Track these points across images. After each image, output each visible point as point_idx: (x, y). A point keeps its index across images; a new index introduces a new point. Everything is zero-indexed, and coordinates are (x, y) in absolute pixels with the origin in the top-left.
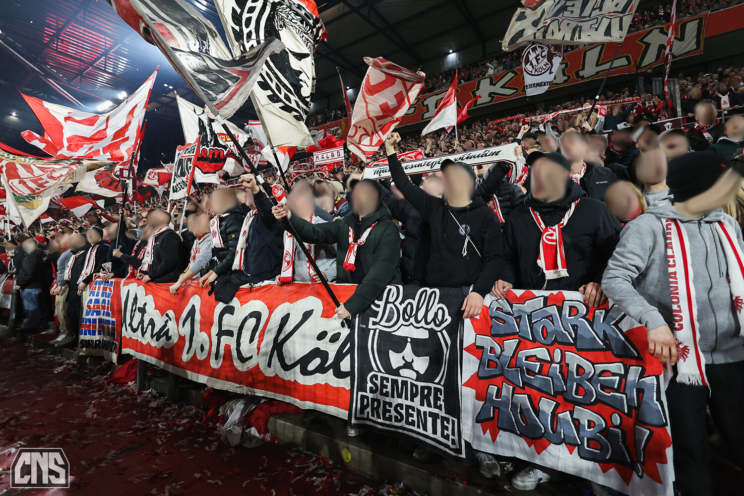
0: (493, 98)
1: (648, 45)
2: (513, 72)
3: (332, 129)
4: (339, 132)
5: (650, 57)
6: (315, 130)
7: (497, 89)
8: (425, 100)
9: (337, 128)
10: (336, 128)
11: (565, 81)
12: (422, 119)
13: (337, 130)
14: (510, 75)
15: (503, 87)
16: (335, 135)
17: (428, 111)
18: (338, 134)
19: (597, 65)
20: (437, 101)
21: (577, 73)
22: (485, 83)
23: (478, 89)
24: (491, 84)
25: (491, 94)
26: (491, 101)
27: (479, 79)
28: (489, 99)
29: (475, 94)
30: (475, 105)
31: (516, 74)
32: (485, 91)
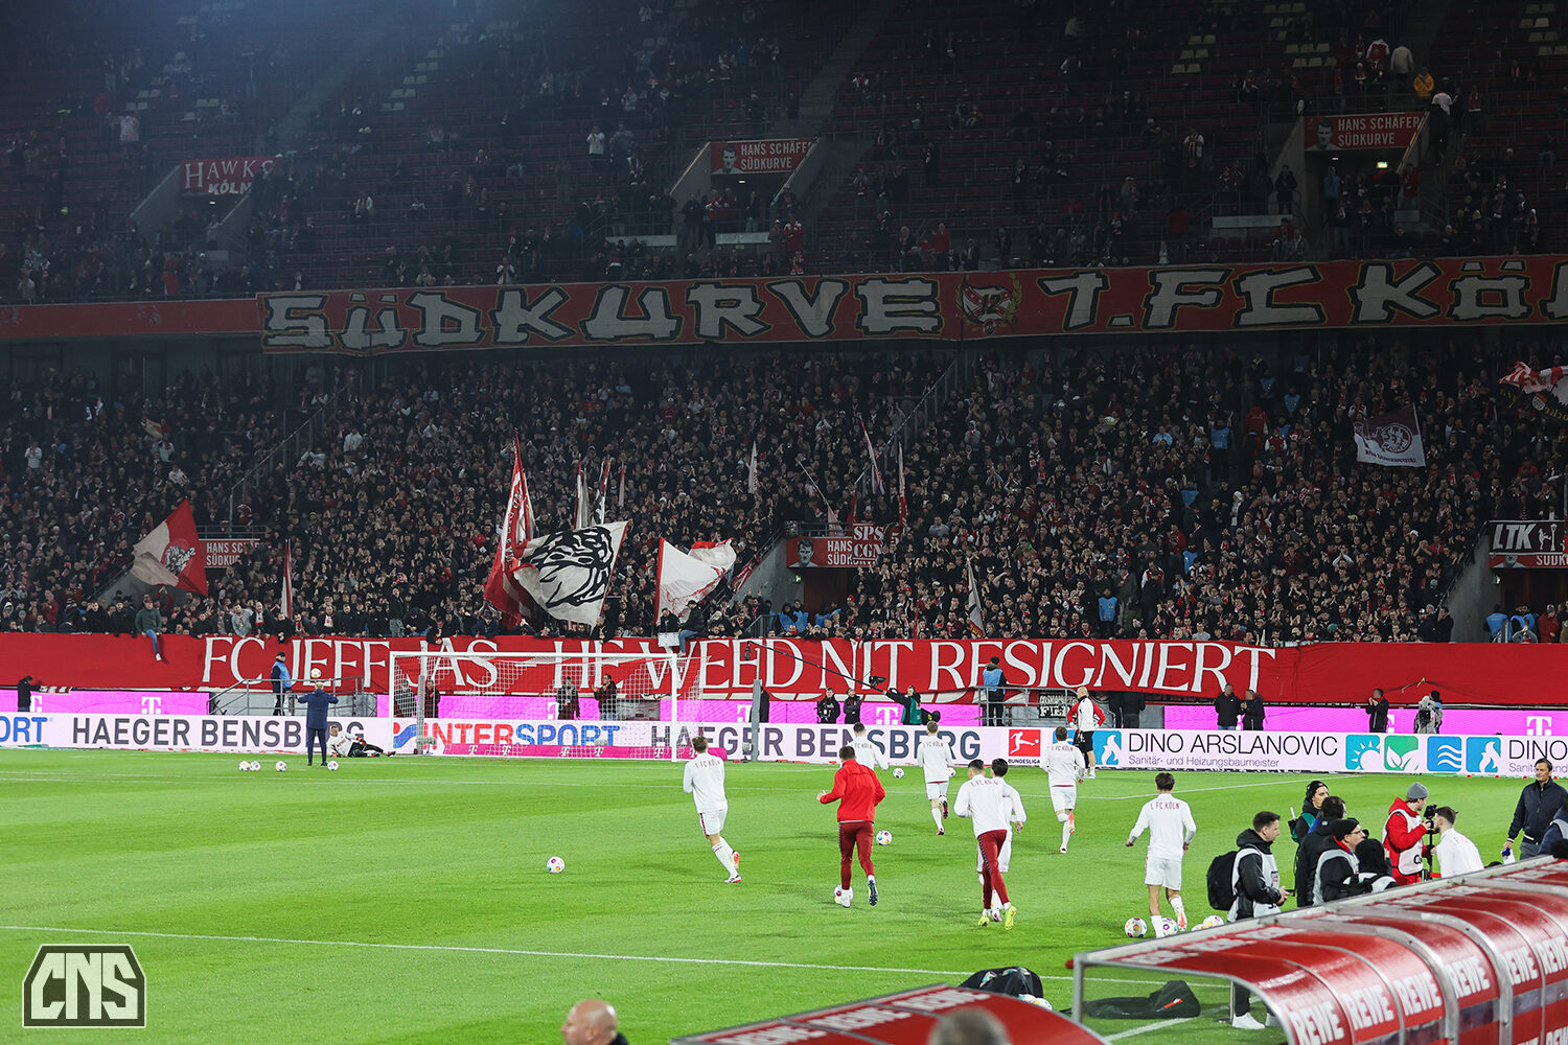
0: (1389, 312)
2: (1433, 268)
3: (982, 293)
4: (1005, 304)
6: (923, 281)
7: (1399, 294)
8: (1243, 278)
9: (997, 292)
10: (992, 292)
11: (1522, 315)
12: (1237, 325)
13: (997, 299)
14: (1426, 273)
15: (1411, 294)
16: (990, 311)
17: (1250, 309)
18: (1002, 311)
20: (1272, 289)
21: (1543, 305)
22: (1376, 274)
23: (1362, 285)
24: (1389, 281)
25: (1387, 304)
26: (1388, 320)
27: (1366, 261)
28: (1383, 315)
29: (1355, 296)
30: (1355, 320)
31: (1438, 273)
32: (1376, 293)
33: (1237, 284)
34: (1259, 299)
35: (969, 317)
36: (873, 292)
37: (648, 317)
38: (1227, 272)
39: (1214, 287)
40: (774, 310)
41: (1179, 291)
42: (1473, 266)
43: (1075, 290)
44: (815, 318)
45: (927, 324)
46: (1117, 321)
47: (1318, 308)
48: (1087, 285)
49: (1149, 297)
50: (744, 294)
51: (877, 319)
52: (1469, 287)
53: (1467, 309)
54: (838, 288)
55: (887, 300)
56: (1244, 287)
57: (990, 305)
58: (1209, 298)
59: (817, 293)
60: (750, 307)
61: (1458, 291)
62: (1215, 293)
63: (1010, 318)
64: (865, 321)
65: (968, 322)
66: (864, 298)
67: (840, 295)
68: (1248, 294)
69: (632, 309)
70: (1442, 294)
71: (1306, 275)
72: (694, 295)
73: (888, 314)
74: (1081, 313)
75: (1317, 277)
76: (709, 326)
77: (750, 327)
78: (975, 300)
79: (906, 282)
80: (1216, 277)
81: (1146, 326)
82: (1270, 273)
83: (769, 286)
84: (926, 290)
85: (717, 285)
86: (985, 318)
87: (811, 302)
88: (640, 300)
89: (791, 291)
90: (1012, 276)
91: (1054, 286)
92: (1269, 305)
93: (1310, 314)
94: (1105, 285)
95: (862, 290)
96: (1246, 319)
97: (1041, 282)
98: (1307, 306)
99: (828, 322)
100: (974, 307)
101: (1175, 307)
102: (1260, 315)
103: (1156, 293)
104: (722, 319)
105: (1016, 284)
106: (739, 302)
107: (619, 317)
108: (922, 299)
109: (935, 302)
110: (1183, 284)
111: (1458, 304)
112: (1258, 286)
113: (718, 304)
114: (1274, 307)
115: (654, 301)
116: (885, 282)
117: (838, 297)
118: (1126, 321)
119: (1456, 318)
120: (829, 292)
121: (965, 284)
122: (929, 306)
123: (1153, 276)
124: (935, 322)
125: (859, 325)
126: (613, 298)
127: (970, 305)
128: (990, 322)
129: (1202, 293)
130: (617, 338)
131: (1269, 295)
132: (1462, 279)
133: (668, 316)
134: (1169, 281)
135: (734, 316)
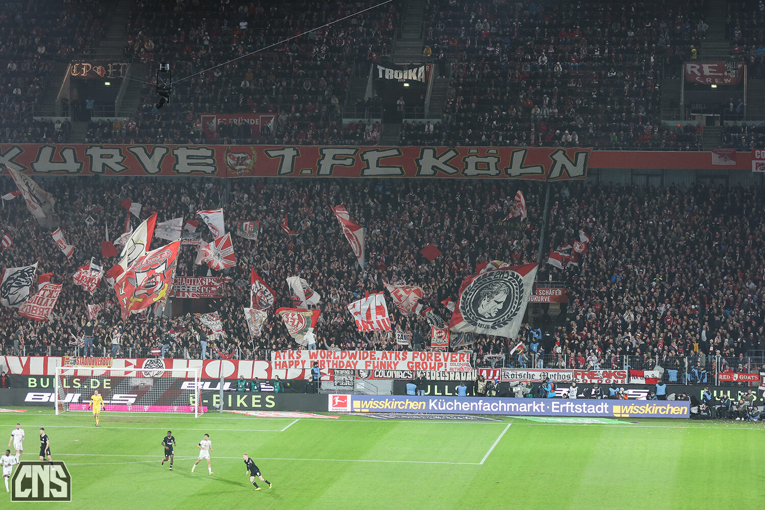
0: (435, 172)
1: (555, 161)
2: (455, 151)
3: (237, 156)
4: (248, 161)
5: (556, 173)
6: (207, 149)
7: (439, 163)
8: (365, 153)
9: (244, 156)
10: (241, 155)
11: (497, 175)
12: (362, 175)
13: (245, 158)
14: (452, 154)
15: (445, 163)
16: (241, 164)
17: (368, 168)
18: (246, 165)
19: (521, 167)
20: (379, 158)
21: (506, 169)
22: (428, 153)
23: (421, 158)
24: (434, 157)
25: (433, 167)
26: (434, 175)
27: (423, 147)
28: (432, 172)
29: (418, 163)
30: (418, 175)
31: (457, 153)
32: (428, 162)
33: (362, 156)
34: (373, 163)
35: (230, 167)
36: (182, 153)
37: (65, 162)
38: (357, 150)
39: (350, 156)
40: (131, 160)
41: (334, 158)
42: (473, 151)
43: (283, 156)
44: (151, 165)
45: (209, 169)
46: (304, 172)
47: (401, 168)
48: (289, 154)
49: (320, 161)
50: (116, 152)
51: (183, 167)
52: (472, 161)
53: (471, 171)
54: (164, 151)
55: (188, 157)
56: (366, 157)
57: (240, 162)
58: (349, 162)
59: (153, 153)
60: (120, 159)
61: (467, 163)
62: (352, 160)
63: (251, 168)
64: (177, 167)
65: (230, 169)
66: (177, 156)
67: (165, 154)
68: (367, 160)
69: (57, 157)
70: (459, 163)
71: (395, 152)
72: (89, 152)
73: (189, 164)
74: (286, 167)
75: (400, 154)
76: (97, 167)
77: (118, 168)
78: (233, 159)
79: (198, 149)
80: (352, 152)
81: (318, 174)
82: (378, 151)
83: (128, 149)
84: (209, 153)
85: (101, 147)
86: (238, 168)
87: (150, 157)
88: (61, 153)
89: (140, 151)
90: (252, 148)
91: (273, 154)
92: (377, 166)
93: (397, 171)
94: (298, 155)
95: (176, 152)
96: (367, 172)
97: (266, 152)
98: (396, 167)
99: (158, 167)
100: (232, 162)
101: (332, 165)
102: (373, 171)
103: (323, 158)
104: (104, 165)
105: (254, 152)
106: (112, 156)
107: (50, 161)
108: (206, 157)
109: (213, 159)
110: (335, 155)
111: (467, 168)
112: (372, 157)
113: (102, 156)
114: (380, 167)
115: (68, 154)
116: (187, 148)
117: (164, 155)
118: (309, 172)
119: (466, 175)
120: (159, 152)
121: (228, 151)
122: (210, 161)
123: (321, 150)
124: (213, 169)
125: (174, 169)
126: (47, 152)
127: (230, 161)
128: (241, 170)
129: (345, 159)
130: (50, 172)
131: (378, 161)
132: (468, 157)
133: (76, 161)
134: (329, 153)
135: (111, 163)
